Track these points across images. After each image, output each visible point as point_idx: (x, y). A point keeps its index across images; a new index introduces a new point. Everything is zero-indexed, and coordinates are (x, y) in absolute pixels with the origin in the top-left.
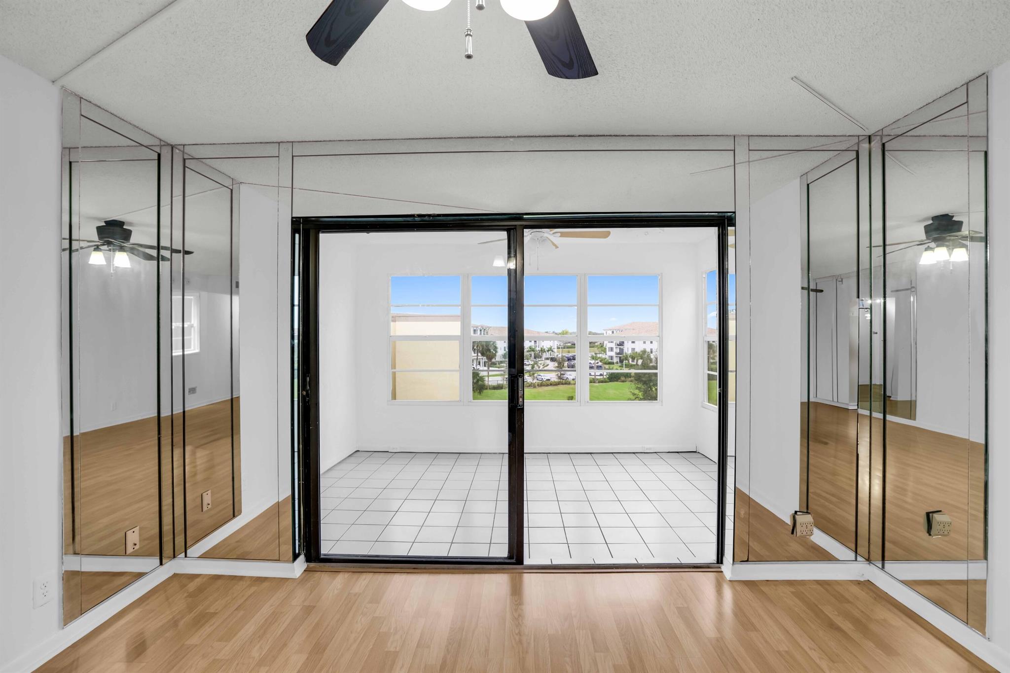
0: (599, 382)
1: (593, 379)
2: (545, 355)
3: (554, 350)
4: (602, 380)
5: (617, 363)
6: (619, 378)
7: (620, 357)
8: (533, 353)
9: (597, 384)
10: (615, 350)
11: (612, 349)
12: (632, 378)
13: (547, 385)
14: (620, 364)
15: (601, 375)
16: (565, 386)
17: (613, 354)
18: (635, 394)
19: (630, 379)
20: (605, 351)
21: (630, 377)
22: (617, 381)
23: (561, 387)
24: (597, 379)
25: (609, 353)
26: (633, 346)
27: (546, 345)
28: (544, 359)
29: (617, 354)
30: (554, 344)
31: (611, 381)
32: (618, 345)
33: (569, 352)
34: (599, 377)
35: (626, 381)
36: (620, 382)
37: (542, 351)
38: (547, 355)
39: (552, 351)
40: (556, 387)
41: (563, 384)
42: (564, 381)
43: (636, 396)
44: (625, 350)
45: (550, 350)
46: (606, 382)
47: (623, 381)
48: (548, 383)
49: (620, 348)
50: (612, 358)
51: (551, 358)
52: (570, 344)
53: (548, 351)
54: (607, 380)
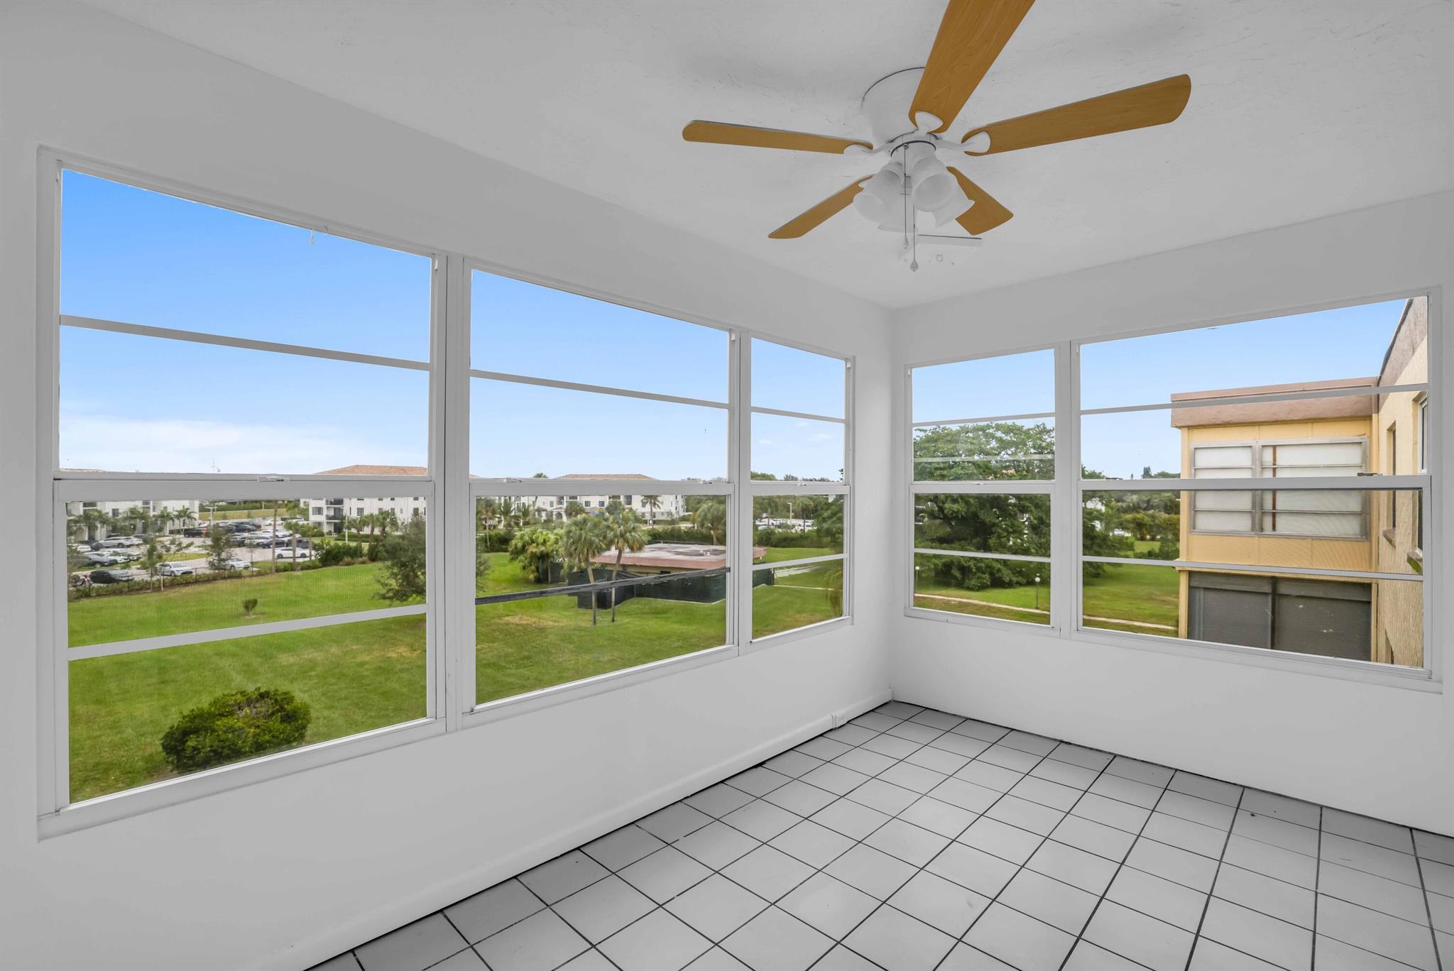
0: (302, 569)
1: (290, 564)
2: (169, 526)
3: (193, 515)
4: (308, 564)
5: (330, 533)
6: (341, 560)
7: (335, 524)
8: (139, 524)
9: (299, 573)
10: (325, 512)
11: (319, 511)
12: (365, 558)
13: (187, 584)
14: (335, 535)
15: (303, 556)
16: (229, 581)
17: (322, 518)
18: (386, 585)
19: (360, 559)
20: (305, 513)
21: (361, 557)
22: (337, 563)
23: (222, 585)
24: (299, 564)
25: (314, 518)
26: (360, 504)
27: (173, 506)
28: (167, 534)
29: (328, 518)
30: (192, 505)
31: (325, 566)
32: (331, 503)
33: (225, 517)
34: (301, 560)
35: (353, 564)
36: (342, 565)
37: (165, 517)
38: (178, 524)
39: (189, 517)
40: (209, 586)
41: (224, 578)
42: (226, 572)
43: (389, 588)
44: (346, 512)
45: (184, 514)
46: (315, 567)
47: (348, 564)
48: (187, 580)
49: (335, 509)
50: (320, 524)
51: (186, 530)
52: (224, 503)
53: (178, 517)
54: (317, 563)
